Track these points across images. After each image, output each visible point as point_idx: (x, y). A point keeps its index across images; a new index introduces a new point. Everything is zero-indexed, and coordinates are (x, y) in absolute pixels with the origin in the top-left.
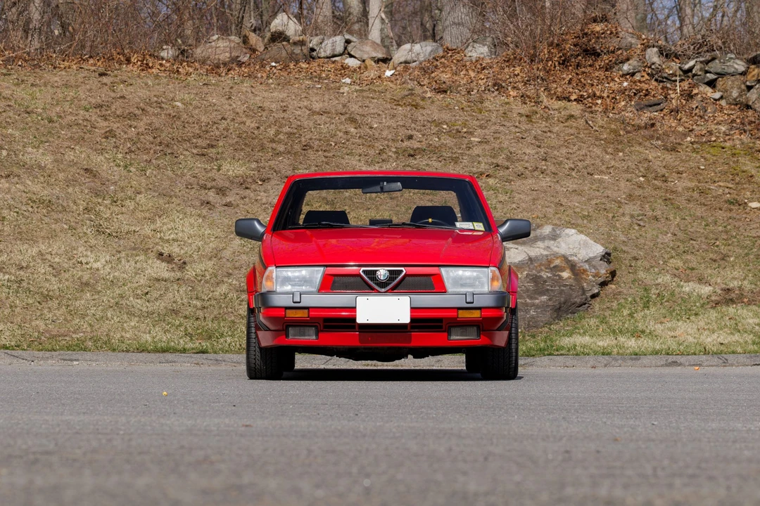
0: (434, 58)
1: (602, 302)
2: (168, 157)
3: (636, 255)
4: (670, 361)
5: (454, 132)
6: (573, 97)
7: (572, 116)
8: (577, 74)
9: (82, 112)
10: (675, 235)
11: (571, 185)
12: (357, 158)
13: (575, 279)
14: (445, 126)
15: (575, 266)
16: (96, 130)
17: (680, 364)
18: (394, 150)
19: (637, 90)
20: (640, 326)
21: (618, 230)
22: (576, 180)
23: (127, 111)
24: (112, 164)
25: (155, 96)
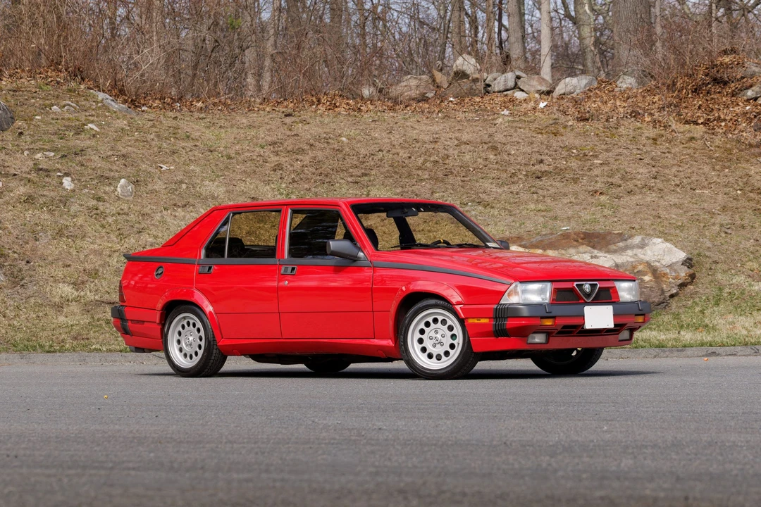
0: (589, 90)
1: (680, 300)
2: (326, 185)
3: (717, 259)
4: (709, 352)
5: (581, 155)
6: (700, 121)
7: (693, 138)
8: (707, 100)
9: (257, 149)
10: (757, 240)
11: (673, 199)
12: (490, 181)
13: (656, 282)
14: (575, 151)
15: (656, 270)
16: (267, 164)
17: (718, 355)
18: (524, 173)
19: (757, 113)
20: (707, 321)
21: (706, 237)
22: (678, 195)
23: (297, 147)
24: (276, 193)
25: (325, 133)
